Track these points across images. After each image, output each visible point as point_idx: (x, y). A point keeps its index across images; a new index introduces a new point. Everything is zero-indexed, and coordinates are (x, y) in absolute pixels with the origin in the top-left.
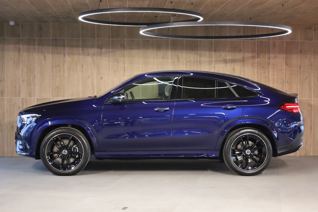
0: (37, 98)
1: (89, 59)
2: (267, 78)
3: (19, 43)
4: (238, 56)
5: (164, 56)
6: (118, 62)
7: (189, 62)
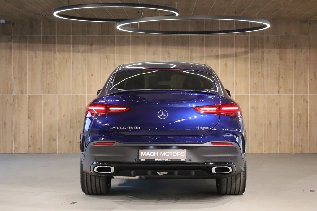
0: (28, 95)
1: (79, 56)
2: (260, 74)
3: (10, 41)
4: (230, 51)
5: (154, 52)
6: (108, 59)
7: (180, 57)
